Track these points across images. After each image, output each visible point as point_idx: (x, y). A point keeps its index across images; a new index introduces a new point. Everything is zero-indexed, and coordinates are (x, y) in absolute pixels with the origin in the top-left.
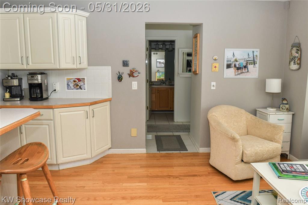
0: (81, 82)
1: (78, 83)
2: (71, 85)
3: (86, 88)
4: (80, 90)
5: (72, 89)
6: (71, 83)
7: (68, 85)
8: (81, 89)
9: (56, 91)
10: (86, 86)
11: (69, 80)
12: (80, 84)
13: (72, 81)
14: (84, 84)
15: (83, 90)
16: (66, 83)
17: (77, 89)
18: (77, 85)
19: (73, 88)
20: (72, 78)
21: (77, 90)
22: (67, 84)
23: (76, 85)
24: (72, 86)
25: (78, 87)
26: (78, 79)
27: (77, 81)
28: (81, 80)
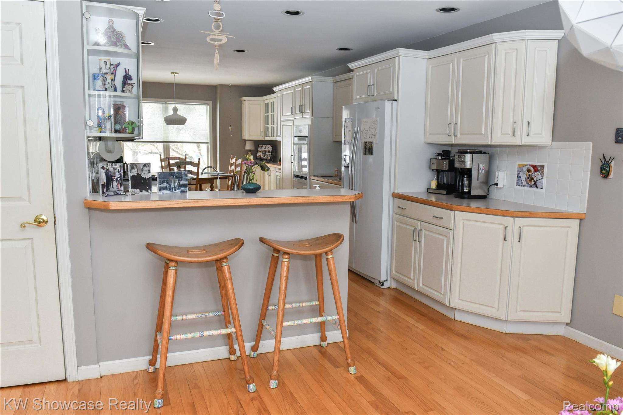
0: (538, 173)
1: (534, 174)
2: (524, 177)
3: (544, 187)
4: (534, 189)
5: (524, 186)
6: (524, 173)
7: (519, 177)
8: (537, 187)
9: (499, 186)
10: (544, 181)
11: (521, 167)
12: (537, 176)
13: (525, 169)
14: (542, 178)
15: (539, 190)
16: (516, 173)
17: (531, 187)
18: (532, 179)
19: (524, 183)
20: (526, 163)
21: (531, 189)
22: (518, 175)
23: (530, 179)
24: (525, 180)
25: (533, 183)
26: (535, 167)
27: (533, 170)
28: (539, 169)
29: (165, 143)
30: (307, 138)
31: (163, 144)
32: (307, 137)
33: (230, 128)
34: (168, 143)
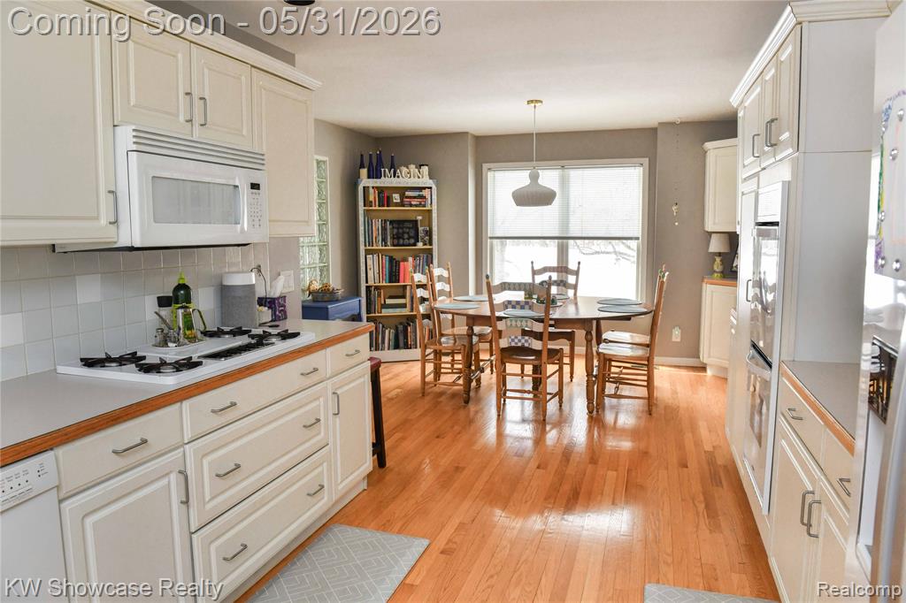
29: (560, 241)
30: (776, 227)
31: (556, 241)
32: (776, 224)
33: (674, 208)
34: (565, 241)
